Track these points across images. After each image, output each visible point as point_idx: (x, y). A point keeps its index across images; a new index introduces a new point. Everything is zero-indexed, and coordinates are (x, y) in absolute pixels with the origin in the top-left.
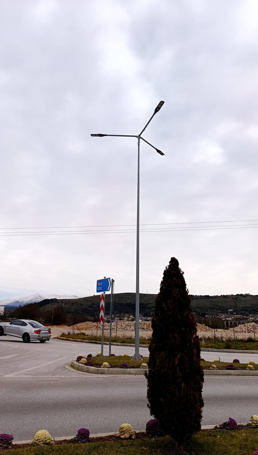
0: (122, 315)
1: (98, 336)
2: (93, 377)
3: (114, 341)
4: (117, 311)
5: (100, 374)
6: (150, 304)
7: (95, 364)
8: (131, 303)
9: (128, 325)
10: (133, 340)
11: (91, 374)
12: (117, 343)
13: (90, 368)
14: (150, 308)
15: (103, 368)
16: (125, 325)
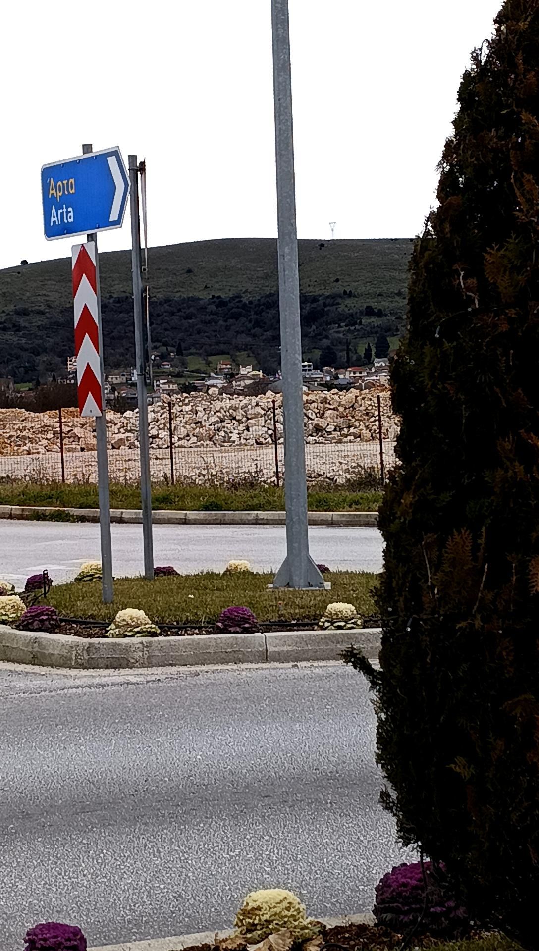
0: (197, 367)
1: (70, 480)
2: (71, 682)
3: (165, 501)
4: (166, 344)
5: (107, 667)
6: (350, 295)
7: (74, 622)
8: (239, 297)
9: (235, 418)
10: (265, 491)
11: (54, 671)
12: (180, 514)
13: (49, 640)
14: (352, 319)
15: (119, 636)
16: (214, 419)
